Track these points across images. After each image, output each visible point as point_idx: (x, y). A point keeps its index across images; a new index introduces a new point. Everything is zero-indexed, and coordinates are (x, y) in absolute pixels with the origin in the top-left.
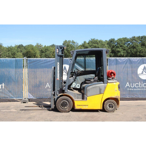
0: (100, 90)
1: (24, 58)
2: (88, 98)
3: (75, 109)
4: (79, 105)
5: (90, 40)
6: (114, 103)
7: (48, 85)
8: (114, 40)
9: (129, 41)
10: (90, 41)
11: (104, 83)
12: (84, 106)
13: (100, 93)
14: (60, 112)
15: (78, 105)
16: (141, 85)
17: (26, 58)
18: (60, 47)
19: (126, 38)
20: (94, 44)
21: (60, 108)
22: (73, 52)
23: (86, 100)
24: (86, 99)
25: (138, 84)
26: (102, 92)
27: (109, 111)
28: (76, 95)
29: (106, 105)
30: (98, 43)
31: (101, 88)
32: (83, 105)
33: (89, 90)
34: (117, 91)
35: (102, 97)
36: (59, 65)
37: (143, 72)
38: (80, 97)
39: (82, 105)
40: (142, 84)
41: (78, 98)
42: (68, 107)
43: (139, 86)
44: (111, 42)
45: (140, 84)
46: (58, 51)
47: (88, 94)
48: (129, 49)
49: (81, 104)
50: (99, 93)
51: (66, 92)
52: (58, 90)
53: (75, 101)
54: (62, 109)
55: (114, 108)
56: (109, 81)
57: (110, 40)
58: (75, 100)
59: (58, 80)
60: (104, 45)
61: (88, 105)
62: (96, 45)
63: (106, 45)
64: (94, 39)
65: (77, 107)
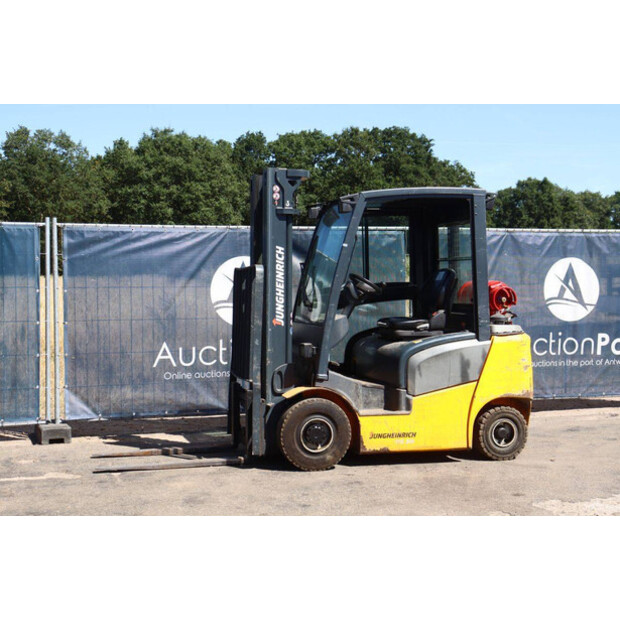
0: (465, 366)
2: (415, 401)
3: (362, 450)
4: (380, 436)
5: (149, 134)
6: (515, 418)
7: (165, 351)
8: (260, 138)
9: (332, 151)
10: (145, 140)
11: (477, 338)
12: (400, 436)
13: (465, 380)
15: (373, 436)
16: (555, 346)
17: (56, 224)
18: (288, 177)
19: (316, 135)
20: (167, 158)
21: (297, 453)
22: (352, 199)
23: (407, 412)
24: (409, 407)
25: (546, 341)
26: (472, 373)
27: (499, 453)
28: (361, 390)
29: (486, 429)
30: (187, 154)
31: (466, 357)
32: (396, 432)
35: (473, 397)
37: (562, 290)
38: (375, 399)
39: (389, 436)
40: (560, 340)
41: (367, 405)
42: (334, 443)
43: (548, 350)
44: (248, 148)
45: (552, 341)
46: (276, 196)
47: (415, 384)
48: (332, 185)
49: (388, 432)
50: (459, 380)
51: (321, 380)
52: (280, 373)
53: (360, 419)
54: (305, 456)
55: (518, 439)
56: (498, 328)
57: (240, 141)
58: (362, 412)
60: (217, 162)
61: (414, 435)
62: (179, 160)
63: (227, 166)
64: (166, 132)
65: (370, 445)
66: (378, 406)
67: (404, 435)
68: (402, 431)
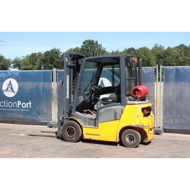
0: (116, 114)
1: (53, 69)
2: (99, 124)
3: (83, 138)
4: (89, 134)
6: (135, 134)
11: (121, 105)
12: (95, 135)
13: (116, 119)
14: (66, 141)
15: (87, 134)
17: (55, 70)
18: (69, 55)
21: (65, 136)
23: (97, 128)
24: (98, 126)
26: (118, 117)
28: (87, 120)
31: (116, 111)
32: (93, 133)
33: (101, 114)
34: (139, 117)
35: (118, 125)
36: (68, 79)
38: (92, 123)
41: (89, 124)
42: (75, 134)
46: (67, 61)
47: (99, 119)
49: (91, 133)
50: (114, 119)
51: (73, 116)
52: (67, 112)
53: (83, 128)
54: (68, 137)
58: (83, 126)
59: (67, 99)
61: (99, 135)
65: (86, 137)
66: (93, 125)
67: (96, 135)
68: (95, 133)
